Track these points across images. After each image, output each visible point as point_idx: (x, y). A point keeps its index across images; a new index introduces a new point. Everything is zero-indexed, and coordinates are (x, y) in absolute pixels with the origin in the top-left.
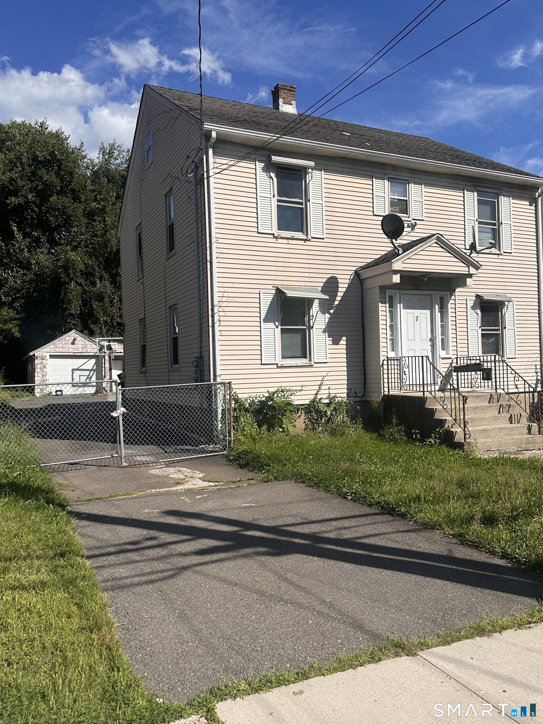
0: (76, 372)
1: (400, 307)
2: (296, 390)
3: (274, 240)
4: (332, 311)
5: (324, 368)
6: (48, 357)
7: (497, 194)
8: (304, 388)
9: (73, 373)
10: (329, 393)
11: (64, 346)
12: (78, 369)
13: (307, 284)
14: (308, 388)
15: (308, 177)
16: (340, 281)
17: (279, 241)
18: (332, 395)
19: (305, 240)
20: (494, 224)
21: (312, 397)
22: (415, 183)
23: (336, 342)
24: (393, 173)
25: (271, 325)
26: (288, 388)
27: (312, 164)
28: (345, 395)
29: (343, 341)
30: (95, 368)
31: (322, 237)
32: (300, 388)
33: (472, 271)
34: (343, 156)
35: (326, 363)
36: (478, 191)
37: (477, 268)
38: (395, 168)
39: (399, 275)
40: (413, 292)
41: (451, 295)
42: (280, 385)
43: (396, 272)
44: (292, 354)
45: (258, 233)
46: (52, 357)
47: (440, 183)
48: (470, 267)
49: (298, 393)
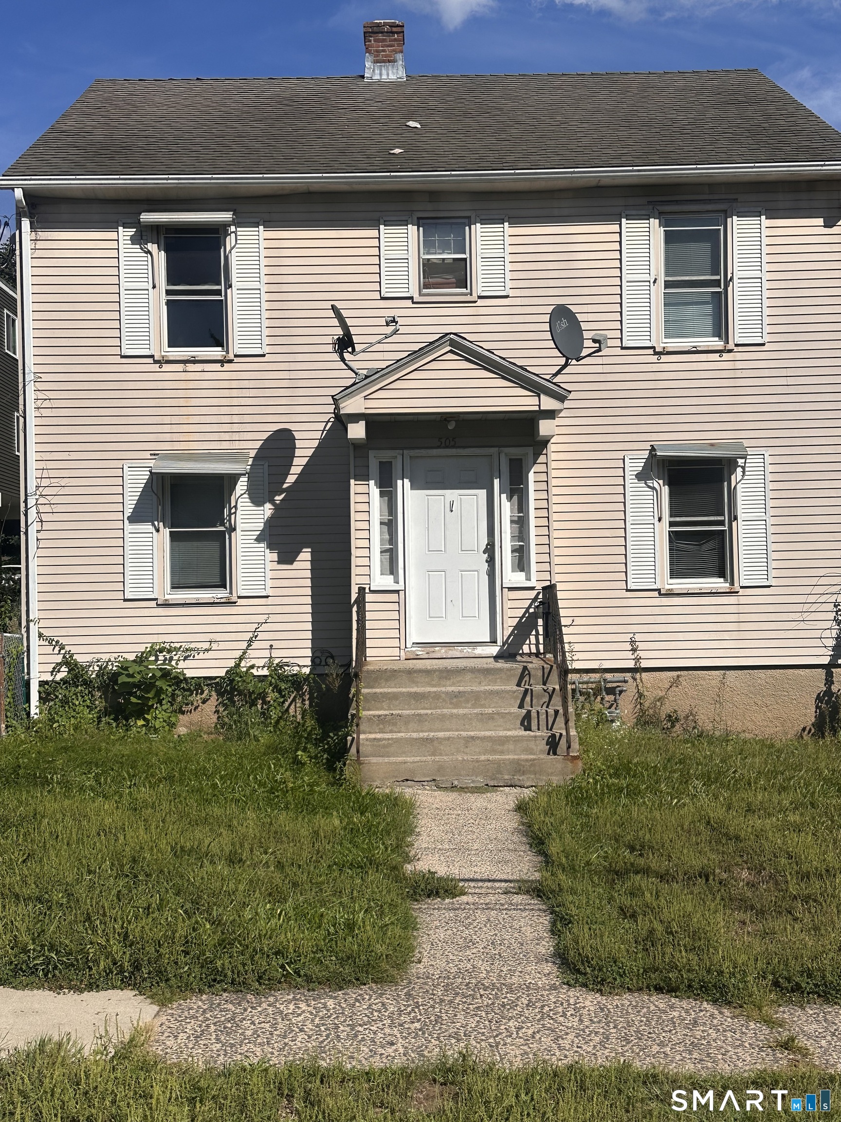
1: (403, 486)
2: (198, 651)
3: (156, 367)
4: (278, 498)
5: (258, 608)
7: (725, 211)
8: (214, 646)
10: (271, 657)
13: (225, 445)
14: (222, 646)
15: (230, 241)
16: (297, 435)
17: (166, 367)
18: (277, 661)
19: (222, 362)
20: (717, 283)
21: (232, 664)
22: (485, 221)
23: (287, 557)
24: (430, 207)
25: (146, 527)
26: (178, 645)
28: (308, 662)
29: (305, 555)
31: (259, 352)
32: (206, 646)
33: (548, 403)
34: (303, 190)
35: (267, 597)
37: (562, 398)
38: (434, 195)
39: (362, 423)
41: (537, 455)
43: (355, 418)
45: (122, 356)
48: (542, 396)
49: (201, 656)
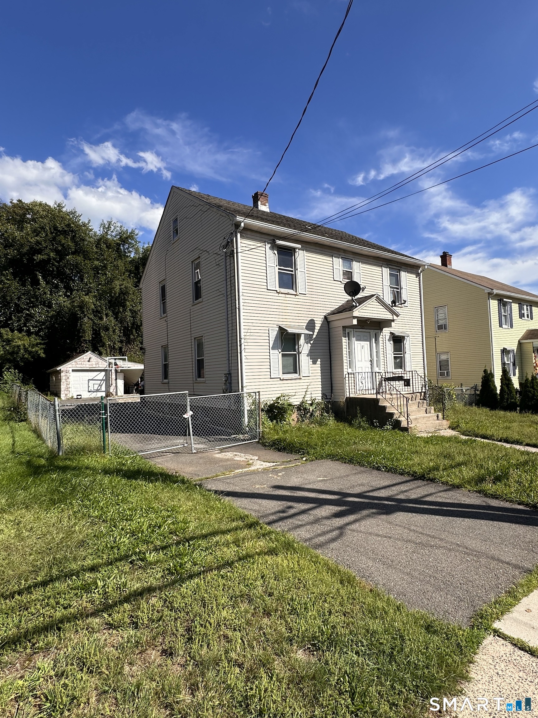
0: (91, 382)
1: (354, 339)
2: (292, 396)
3: (277, 295)
4: (312, 342)
5: (307, 380)
6: (71, 371)
7: (399, 270)
8: (296, 394)
9: (89, 382)
10: (311, 397)
11: (83, 363)
12: (92, 380)
13: (297, 324)
14: (299, 394)
15: (296, 255)
16: (316, 322)
17: (280, 295)
18: (313, 398)
19: (295, 295)
20: (397, 289)
21: (301, 400)
22: (356, 261)
23: (314, 363)
24: (343, 254)
25: (276, 352)
26: (287, 394)
27: (299, 246)
28: (320, 398)
29: (319, 362)
30: (104, 378)
31: (305, 293)
32: (294, 394)
33: (395, 317)
34: (316, 242)
35: (310, 376)
36: (389, 268)
37: (397, 316)
38: (345, 251)
39: (356, 319)
40: (361, 330)
41: (381, 332)
42: (282, 392)
43: (354, 317)
44: (288, 371)
45: (267, 289)
46: (73, 371)
47: (370, 262)
48: (394, 315)
49: (293, 397)
